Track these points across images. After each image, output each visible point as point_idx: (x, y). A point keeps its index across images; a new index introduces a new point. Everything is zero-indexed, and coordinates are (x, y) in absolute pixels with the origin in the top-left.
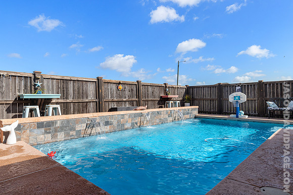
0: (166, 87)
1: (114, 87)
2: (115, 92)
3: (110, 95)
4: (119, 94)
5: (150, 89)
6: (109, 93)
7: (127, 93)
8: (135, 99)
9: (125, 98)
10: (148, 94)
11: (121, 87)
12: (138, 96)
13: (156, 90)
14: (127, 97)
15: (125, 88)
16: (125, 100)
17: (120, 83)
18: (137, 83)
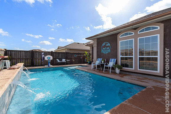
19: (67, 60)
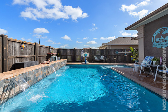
0: (50, 48)
1: (18, 45)
2: (18, 50)
3: (14, 52)
4: (22, 52)
5: (42, 49)
6: (13, 50)
7: (28, 51)
8: (33, 55)
9: (27, 54)
10: (41, 52)
11: (23, 46)
12: (35, 53)
13: (45, 49)
14: (28, 54)
15: (27, 47)
16: (26, 56)
17: (23, 43)
18: (35, 44)
19: (106, 58)
